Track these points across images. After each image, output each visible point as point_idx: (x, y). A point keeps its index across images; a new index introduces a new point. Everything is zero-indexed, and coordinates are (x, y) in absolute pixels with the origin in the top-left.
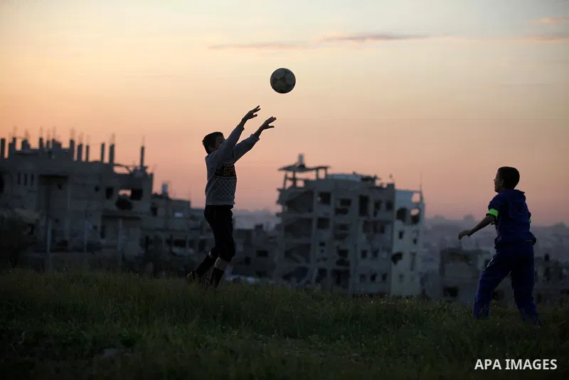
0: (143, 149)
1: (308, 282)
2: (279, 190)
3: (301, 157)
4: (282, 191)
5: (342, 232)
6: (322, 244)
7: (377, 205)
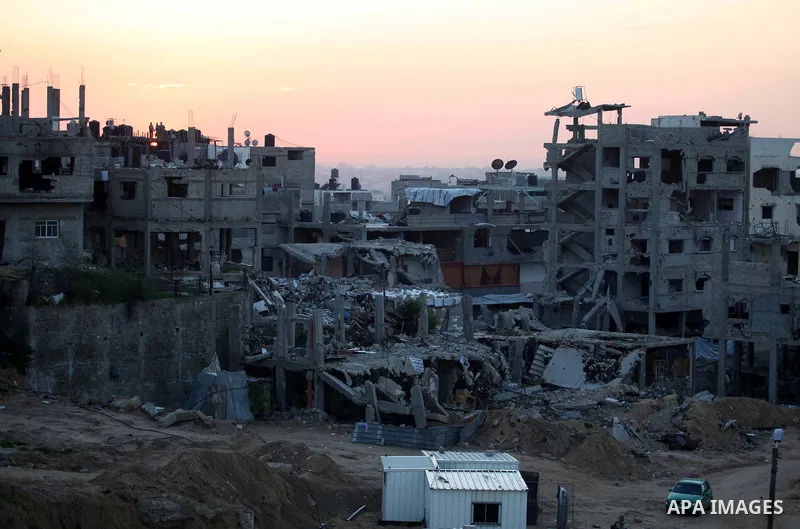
0: (82, 88)
1: (589, 293)
2: (546, 145)
3: (579, 91)
4: (552, 147)
5: (638, 211)
6: (610, 232)
7: (705, 165)
